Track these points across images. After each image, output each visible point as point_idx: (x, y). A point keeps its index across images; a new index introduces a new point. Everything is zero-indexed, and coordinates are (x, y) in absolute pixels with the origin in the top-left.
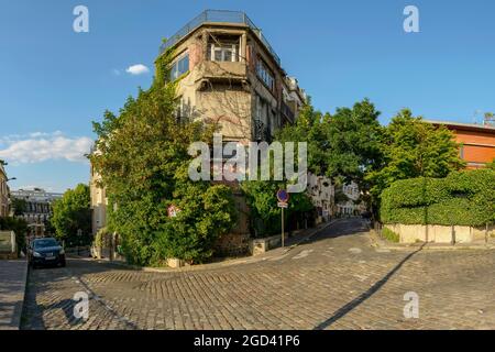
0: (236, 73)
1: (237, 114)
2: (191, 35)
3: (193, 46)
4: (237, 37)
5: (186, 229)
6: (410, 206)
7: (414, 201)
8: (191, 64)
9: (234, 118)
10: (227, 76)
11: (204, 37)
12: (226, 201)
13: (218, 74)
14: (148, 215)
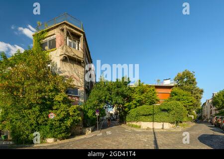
0: (79, 56)
1: (79, 76)
2: (57, 26)
3: (58, 34)
4: (79, 37)
5: (60, 124)
6: (146, 115)
7: (148, 114)
8: (57, 44)
9: (77, 77)
10: (75, 57)
11: (65, 30)
12: (79, 112)
13: (71, 54)
14: (37, 117)
